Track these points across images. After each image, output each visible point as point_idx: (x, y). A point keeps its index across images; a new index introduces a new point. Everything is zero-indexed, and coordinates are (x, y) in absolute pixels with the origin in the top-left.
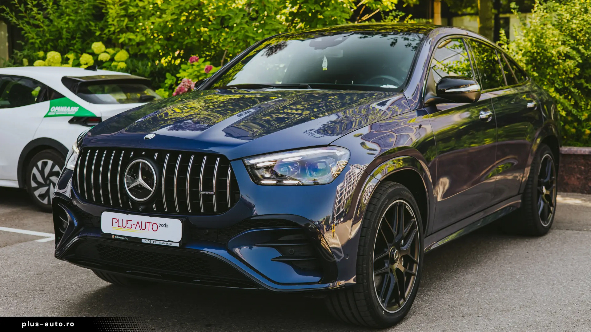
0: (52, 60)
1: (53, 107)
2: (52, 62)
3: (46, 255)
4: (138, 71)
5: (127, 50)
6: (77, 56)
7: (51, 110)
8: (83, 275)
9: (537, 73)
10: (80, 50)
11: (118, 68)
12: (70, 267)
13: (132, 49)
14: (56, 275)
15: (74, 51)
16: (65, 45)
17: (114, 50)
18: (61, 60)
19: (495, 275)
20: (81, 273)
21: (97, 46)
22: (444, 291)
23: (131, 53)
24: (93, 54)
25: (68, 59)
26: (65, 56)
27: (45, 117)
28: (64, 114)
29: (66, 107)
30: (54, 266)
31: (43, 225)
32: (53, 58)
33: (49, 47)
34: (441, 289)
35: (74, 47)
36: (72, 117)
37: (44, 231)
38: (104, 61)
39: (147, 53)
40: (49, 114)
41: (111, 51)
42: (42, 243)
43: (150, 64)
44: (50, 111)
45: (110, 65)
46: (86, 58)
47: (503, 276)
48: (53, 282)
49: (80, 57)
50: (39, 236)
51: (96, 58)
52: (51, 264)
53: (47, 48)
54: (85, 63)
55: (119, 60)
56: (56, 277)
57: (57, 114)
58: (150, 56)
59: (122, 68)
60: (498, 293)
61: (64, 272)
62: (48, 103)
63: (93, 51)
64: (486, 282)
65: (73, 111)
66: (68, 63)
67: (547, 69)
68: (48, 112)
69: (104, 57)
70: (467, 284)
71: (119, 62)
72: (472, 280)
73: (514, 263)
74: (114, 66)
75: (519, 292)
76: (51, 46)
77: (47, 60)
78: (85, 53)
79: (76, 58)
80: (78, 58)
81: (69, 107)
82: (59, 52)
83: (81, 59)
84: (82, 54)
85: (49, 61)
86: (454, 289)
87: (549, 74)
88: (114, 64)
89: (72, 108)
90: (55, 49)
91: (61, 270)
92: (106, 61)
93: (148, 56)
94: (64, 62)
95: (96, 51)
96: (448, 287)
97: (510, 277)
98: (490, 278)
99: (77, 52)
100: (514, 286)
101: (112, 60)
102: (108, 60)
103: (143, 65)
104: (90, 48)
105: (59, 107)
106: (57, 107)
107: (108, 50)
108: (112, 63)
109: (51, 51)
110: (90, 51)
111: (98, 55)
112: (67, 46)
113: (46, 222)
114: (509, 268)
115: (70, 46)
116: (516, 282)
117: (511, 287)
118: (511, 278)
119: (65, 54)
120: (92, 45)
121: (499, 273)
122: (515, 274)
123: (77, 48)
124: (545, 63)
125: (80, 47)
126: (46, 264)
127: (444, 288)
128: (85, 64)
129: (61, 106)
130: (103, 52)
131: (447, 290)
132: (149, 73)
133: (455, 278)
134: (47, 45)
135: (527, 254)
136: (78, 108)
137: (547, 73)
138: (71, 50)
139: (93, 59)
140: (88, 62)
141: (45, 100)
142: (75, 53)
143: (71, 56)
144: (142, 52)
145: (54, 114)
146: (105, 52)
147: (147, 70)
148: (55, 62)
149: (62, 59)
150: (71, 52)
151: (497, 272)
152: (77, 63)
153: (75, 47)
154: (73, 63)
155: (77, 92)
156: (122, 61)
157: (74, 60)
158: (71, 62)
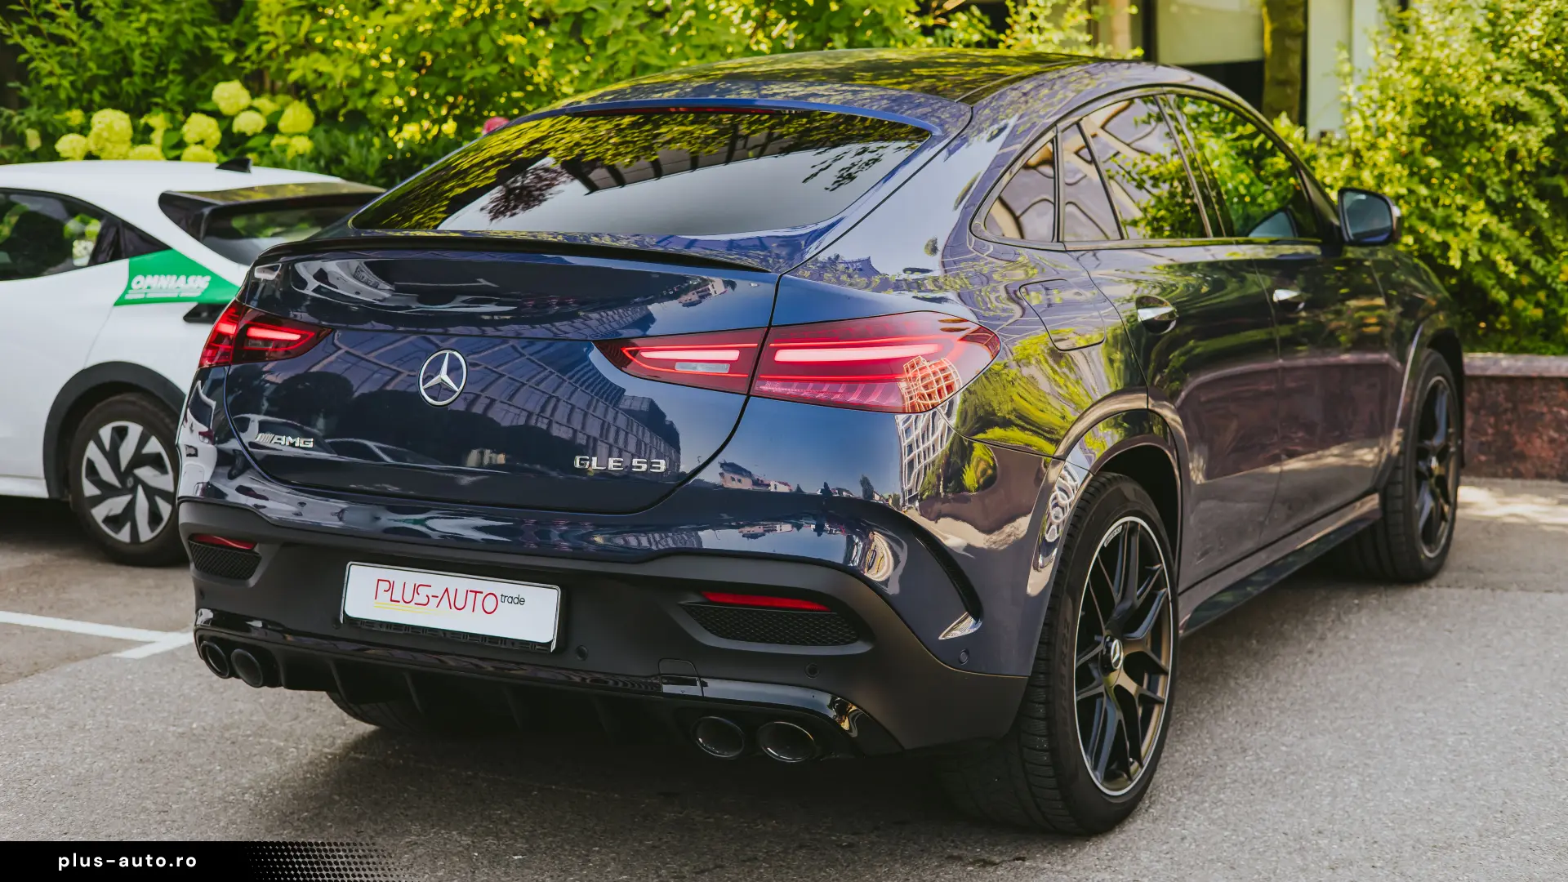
0: (105, 135)
1: (140, 278)
2: (107, 140)
3: (152, 700)
4: (346, 160)
5: (312, 105)
6: (172, 120)
7: (134, 285)
8: (266, 759)
9: (1439, 158)
10: (180, 103)
11: (290, 153)
12: (227, 735)
13: (323, 98)
14: (192, 762)
15: (166, 108)
16: (139, 92)
17: (273, 101)
18: (130, 131)
19: (1388, 737)
20: (261, 754)
21: (229, 94)
22: (1263, 790)
23: (322, 108)
24: (216, 114)
25: (149, 129)
26: (142, 121)
27: (116, 304)
28: (169, 295)
29: (175, 277)
30: (182, 735)
31: (126, 605)
32: (110, 128)
33: (97, 97)
34: (1254, 782)
35: (162, 97)
36: (193, 305)
37: (131, 623)
38: (249, 133)
39: (365, 107)
40: (128, 297)
41: (265, 103)
42: (135, 660)
43: (377, 141)
44: (129, 287)
45: (268, 145)
46: (199, 126)
47: (1410, 738)
48: (188, 783)
49: (183, 123)
50: (120, 640)
51: (225, 124)
52: (172, 729)
53: (91, 101)
54: (198, 140)
55: (291, 130)
56: (194, 767)
57: (150, 296)
58: (374, 117)
59: (301, 151)
60: (1408, 791)
61: (214, 753)
62: (122, 265)
63: (217, 105)
64: (1369, 758)
65: (196, 288)
66: (149, 142)
67: (1464, 148)
68: (126, 292)
69: (248, 123)
70: (1319, 765)
71: (291, 136)
72: (1329, 753)
73: (1429, 699)
74: (278, 146)
75: (1465, 789)
76: (102, 94)
77: (92, 134)
78: (196, 111)
79: (170, 126)
80: (176, 126)
81: (183, 278)
82: (126, 111)
83: (185, 128)
84: (187, 115)
85: (99, 136)
86: (1288, 781)
87: (1469, 163)
88: (277, 141)
89: (192, 278)
90: (113, 101)
91: (203, 745)
92: (255, 135)
93: (369, 116)
94: (139, 137)
95: (226, 108)
96: (1271, 777)
97: (1430, 742)
98: (1378, 746)
99: (171, 111)
100: (1447, 769)
101: (271, 129)
102: (259, 130)
103: (360, 144)
104: (209, 98)
105: (156, 277)
106: (149, 277)
107: (257, 102)
108: (272, 138)
109: (101, 108)
110: (208, 107)
111: (232, 118)
112: (147, 94)
113: (131, 595)
114: (1421, 715)
115: (156, 96)
116: (1450, 756)
117: (1439, 773)
118: (1434, 746)
119: (141, 115)
120: (212, 90)
121: (1396, 729)
122: (1442, 733)
123: (173, 99)
124: (1458, 131)
125: (181, 98)
126: (157, 727)
127: (1260, 780)
128: (197, 143)
129: (159, 274)
130: (243, 110)
131: (1269, 786)
132: (377, 164)
133: (1284, 748)
134: (90, 92)
135: (1458, 668)
136: (208, 278)
137: (1464, 160)
138: (157, 104)
139: (219, 127)
140: (203, 137)
141: (116, 256)
142: (168, 114)
143: (158, 121)
144: (350, 106)
145: (140, 296)
146: (251, 108)
147: (371, 158)
148: (114, 138)
149: (135, 128)
150: (155, 109)
151: (1391, 727)
152: (175, 140)
153: (168, 97)
154: (165, 138)
155: (202, 235)
156: (300, 134)
157: (167, 131)
158: (157, 137)
